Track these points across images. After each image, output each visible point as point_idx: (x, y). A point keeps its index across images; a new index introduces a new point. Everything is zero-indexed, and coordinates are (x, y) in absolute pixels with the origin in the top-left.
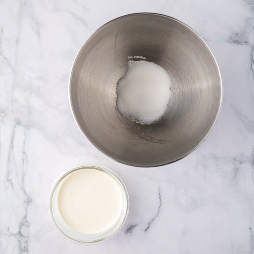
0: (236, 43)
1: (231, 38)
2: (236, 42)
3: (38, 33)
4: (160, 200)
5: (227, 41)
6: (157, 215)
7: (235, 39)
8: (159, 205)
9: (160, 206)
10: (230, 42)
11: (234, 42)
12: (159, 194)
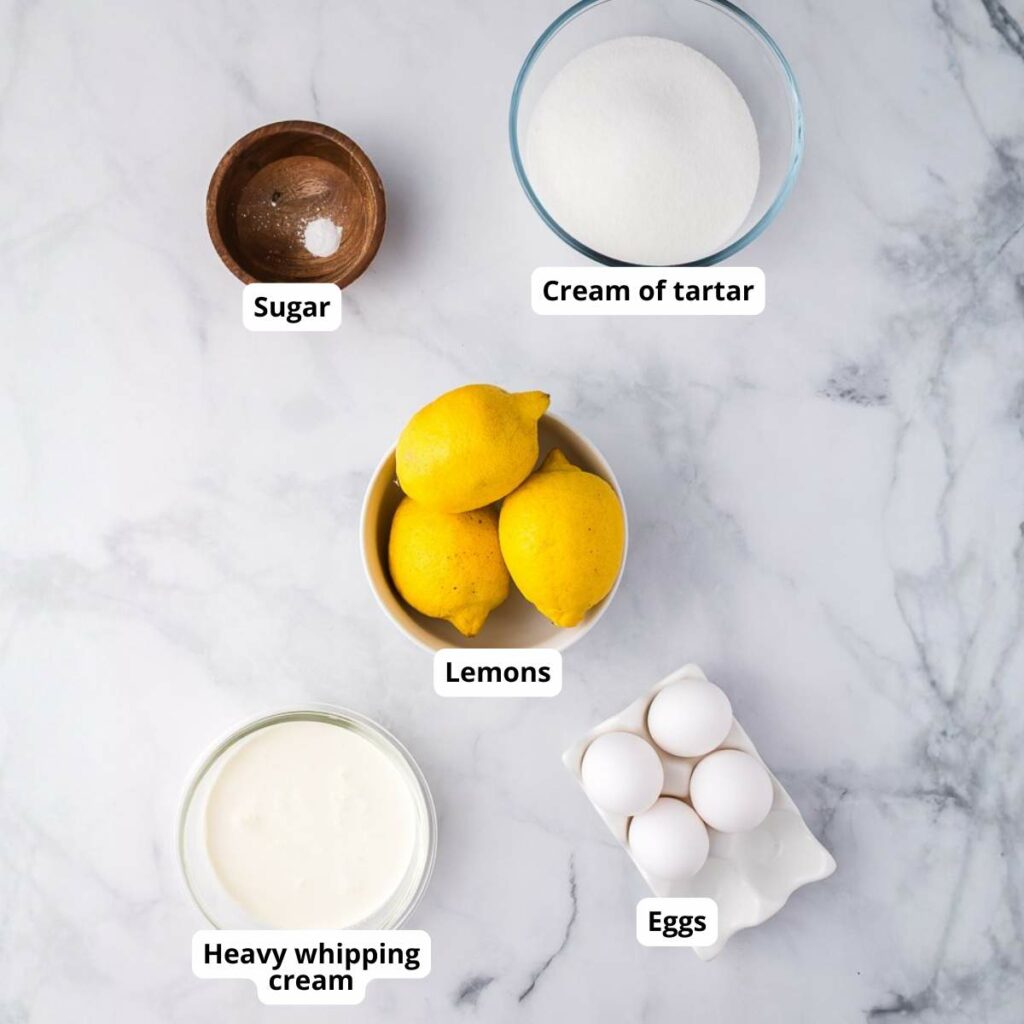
0: (848, 398)
1: (833, 381)
2: (848, 394)
3: (203, 336)
4: (572, 900)
5: (819, 391)
6: (562, 948)
7: (846, 386)
8: (569, 917)
9: (573, 920)
10: (828, 395)
11: (842, 395)
12: (572, 881)
